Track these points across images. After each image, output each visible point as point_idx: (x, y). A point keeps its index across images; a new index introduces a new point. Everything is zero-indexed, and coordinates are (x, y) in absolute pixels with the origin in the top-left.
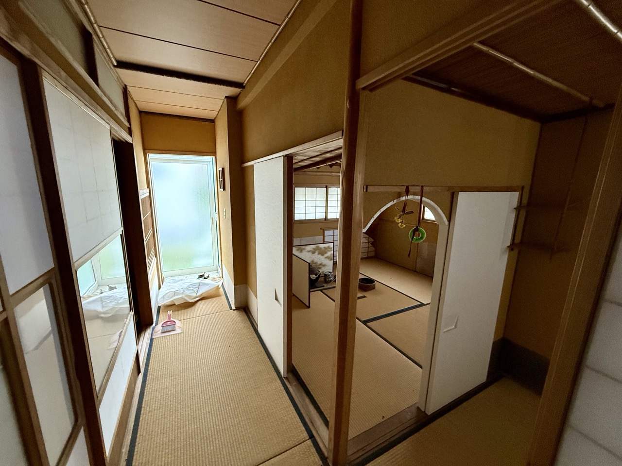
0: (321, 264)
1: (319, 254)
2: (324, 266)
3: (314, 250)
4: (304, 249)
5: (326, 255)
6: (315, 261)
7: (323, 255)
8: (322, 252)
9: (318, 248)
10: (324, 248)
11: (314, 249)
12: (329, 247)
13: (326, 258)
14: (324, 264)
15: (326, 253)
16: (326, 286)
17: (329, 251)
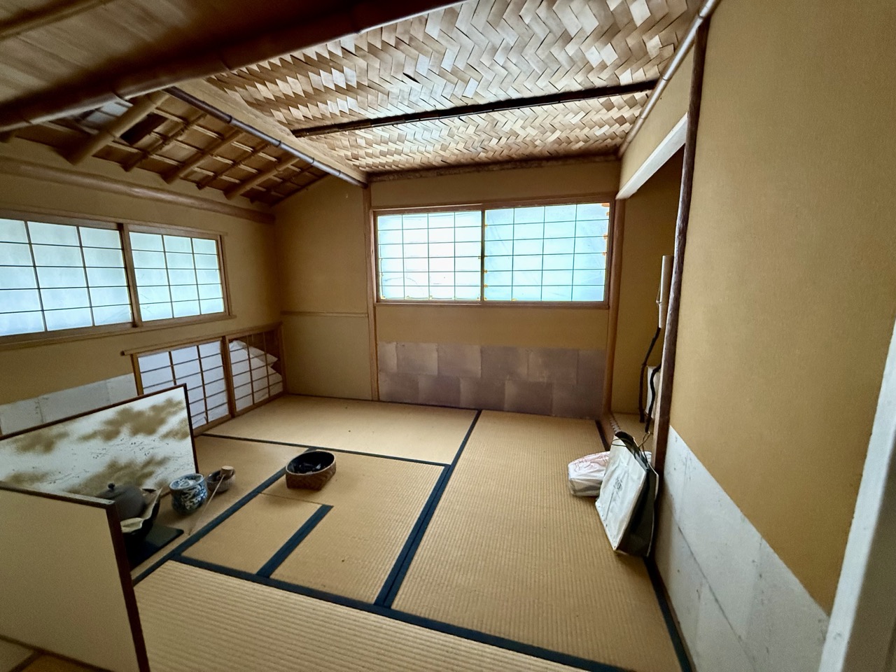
0: (149, 463)
1: (135, 432)
2: (162, 462)
3: (110, 428)
4: (63, 435)
5: (164, 429)
6: (123, 461)
7: (150, 431)
8: (146, 425)
9: (127, 417)
10: (154, 408)
11: (110, 423)
12: (170, 403)
13: (166, 436)
14: (159, 457)
15: (162, 422)
16: (189, 527)
17: (175, 413)
